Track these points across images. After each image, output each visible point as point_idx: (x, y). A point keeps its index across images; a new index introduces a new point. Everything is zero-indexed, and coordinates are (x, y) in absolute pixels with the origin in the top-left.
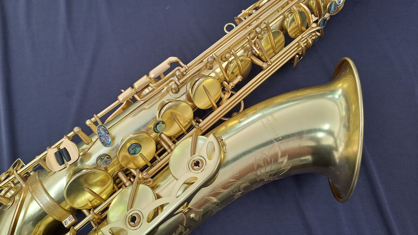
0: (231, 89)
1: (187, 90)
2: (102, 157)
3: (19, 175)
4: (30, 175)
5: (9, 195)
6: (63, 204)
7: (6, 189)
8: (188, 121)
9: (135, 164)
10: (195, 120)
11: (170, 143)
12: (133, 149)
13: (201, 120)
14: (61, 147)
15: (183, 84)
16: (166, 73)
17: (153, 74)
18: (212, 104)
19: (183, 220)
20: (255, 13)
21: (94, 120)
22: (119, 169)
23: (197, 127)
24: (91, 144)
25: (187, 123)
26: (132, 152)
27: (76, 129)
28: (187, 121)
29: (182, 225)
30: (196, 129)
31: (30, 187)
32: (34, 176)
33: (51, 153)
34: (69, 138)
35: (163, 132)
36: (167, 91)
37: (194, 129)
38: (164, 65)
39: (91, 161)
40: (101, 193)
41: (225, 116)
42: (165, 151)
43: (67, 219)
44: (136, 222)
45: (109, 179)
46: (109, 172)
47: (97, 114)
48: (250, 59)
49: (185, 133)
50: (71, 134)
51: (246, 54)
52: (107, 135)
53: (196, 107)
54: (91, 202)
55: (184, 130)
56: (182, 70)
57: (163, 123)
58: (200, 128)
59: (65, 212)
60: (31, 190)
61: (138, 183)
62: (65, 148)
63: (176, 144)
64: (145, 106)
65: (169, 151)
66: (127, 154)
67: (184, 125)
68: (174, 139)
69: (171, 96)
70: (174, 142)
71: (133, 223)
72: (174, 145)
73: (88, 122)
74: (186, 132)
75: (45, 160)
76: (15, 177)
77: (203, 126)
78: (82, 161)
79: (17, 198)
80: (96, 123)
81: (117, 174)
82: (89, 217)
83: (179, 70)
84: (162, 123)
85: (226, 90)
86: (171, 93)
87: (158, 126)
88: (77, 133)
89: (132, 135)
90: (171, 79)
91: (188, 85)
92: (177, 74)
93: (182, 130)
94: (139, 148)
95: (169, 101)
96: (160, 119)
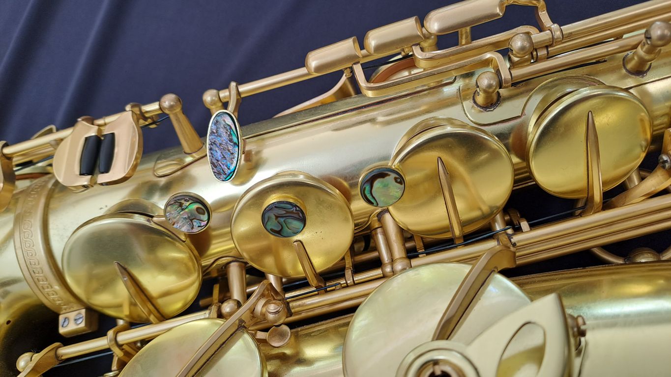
1: (526, 111)
2: (183, 201)
8: (485, 209)
9: (277, 262)
10: (507, 218)
11: (398, 251)
12: (277, 217)
13: (525, 225)
15: (521, 85)
17: (438, 20)
18: (589, 187)
21: (225, 97)
23: (504, 238)
24: (192, 158)
25: (476, 214)
26: (274, 224)
27: (168, 100)
28: (480, 209)
30: (498, 248)
35: (391, 208)
36: (461, 96)
37: (492, 244)
38: (487, 6)
41: (611, 248)
42: (377, 263)
43: (72, 315)
47: (240, 82)
49: (457, 242)
50: (152, 108)
52: (230, 148)
53: (531, 177)
55: (457, 232)
56: (538, 37)
57: (400, 180)
58: (512, 249)
61: (241, 326)
62: (113, 134)
63: (414, 262)
64: (380, 114)
65: (388, 269)
67: (464, 217)
68: (419, 244)
70: (411, 254)
72: (406, 261)
73: (209, 97)
74: (461, 241)
77: (524, 246)
80: (224, 105)
83: (526, 34)
84: (396, 179)
85: (666, 161)
86: (468, 104)
87: (377, 184)
88: (167, 112)
89: (301, 178)
90: (488, 55)
91: (536, 100)
92: (518, 43)
93: (449, 229)
94: (296, 224)
95: (450, 121)
96: (395, 164)
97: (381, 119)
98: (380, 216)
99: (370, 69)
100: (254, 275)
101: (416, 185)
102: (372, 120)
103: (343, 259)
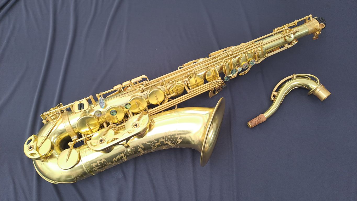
0: (168, 98)
2: (97, 112)
3: (60, 109)
4: (64, 112)
5: (52, 118)
6: (74, 129)
7: (52, 115)
9: (112, 121)
10: (148, 108)
11: (132, 115)
14: (82, 102)
15: (146, 89)
16: (140, 82)
17: (133, 81)
18: (158, 103)
19: (124, 151)
20: (192, 64)
22: (105, 121)
24: (95, 105)
25: (143, 109)
26: (112, 113)
27: (91, 97)
29: (124, 153)
30: (144, 112)
31: (62, 117)
32: (66, 113)
33: (76, 104)
34: (86, 99)
35: (130, 109)
38: (139, 78)
39: (93, 113)
40: (93, 129)
43: (74, 137)
44: (102, 142)
45: (98, 124)
46: (100, 121)
47: (102, 92)
48: (183, 87)
50: (88, 98)
51: (182, 84)
52: (103, 103)
53: (149, 102)
54: (87, 132)
56: (147, 82)
57: (130, 104)
59: (74, 133)
60: (63, 118)
61: (110, 128)
62: (83, 103)
63: (134, 116)
64: (126, 95)
66: (110, 114)
67: (141, 109)
69: (139, 94)
71: (101, 142)
73: (97, 95)
75: (73, 106)
76: (58, 110)
78: (89, 112)
79: (55, 120)
80: (100, 96)
81: (103, 123)
82: (84, 138)
83: (146, 82)
85: (166, 98)
86: (139, 92)
87: (127, 105)
89: (115, 106)
90: (140, 85)
91: (149, 91)
92: (144, 84)
93: (139, 112)
94: (116, 113)
95: (137, 95)
96: (129, 103)
97: (127, 95)
98: (128, 111)
99: (123, 88)
100: (108, 124)
101: (133, 105)
102: (125, 96)
103: (123, 119)
